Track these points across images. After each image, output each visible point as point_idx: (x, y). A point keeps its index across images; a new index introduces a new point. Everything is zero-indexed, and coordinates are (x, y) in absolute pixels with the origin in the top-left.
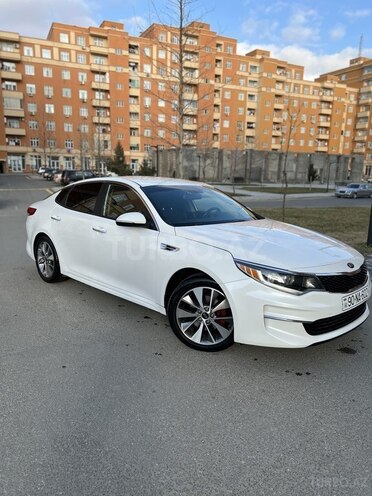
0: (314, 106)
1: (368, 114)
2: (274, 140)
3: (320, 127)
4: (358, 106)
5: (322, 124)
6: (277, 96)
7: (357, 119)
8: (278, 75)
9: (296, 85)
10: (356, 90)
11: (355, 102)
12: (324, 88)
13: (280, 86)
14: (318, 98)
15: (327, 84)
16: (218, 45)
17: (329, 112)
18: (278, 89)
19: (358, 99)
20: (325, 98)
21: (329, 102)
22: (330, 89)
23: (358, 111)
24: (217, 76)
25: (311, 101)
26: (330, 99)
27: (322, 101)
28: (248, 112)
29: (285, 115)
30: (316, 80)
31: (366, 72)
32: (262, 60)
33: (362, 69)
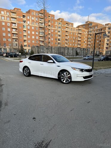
0: (76, 34)
1: (91, 37)
2: (66, 44)
3: (78, 40)
4: (88, 35)
5: (79, 40)
6: (66, 31)
7: (88, 38)
8: (66, 26)
9: (71, 29)
10: (87, 30)
11: (87, 34)
12: (79, 29)
13: (67, 28)
14: (77, 32)
15: (80, 29)
16: (49, 16)
17: (80, 36)
18: (66, 30)
19: (88, 33)
20: (79, 32)
21: (80, 33)
22: (81, 30)
23: (88, 36)
24: (49, 25)
25: (76, 33)
26: (81, 33)
27: (79, 33)
28: (58, 36)
29: (69, 37)
30: (77, 27)
31: (90, 25)
32: (62, 21)
33: (89, 24)
